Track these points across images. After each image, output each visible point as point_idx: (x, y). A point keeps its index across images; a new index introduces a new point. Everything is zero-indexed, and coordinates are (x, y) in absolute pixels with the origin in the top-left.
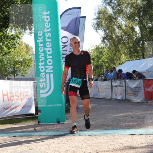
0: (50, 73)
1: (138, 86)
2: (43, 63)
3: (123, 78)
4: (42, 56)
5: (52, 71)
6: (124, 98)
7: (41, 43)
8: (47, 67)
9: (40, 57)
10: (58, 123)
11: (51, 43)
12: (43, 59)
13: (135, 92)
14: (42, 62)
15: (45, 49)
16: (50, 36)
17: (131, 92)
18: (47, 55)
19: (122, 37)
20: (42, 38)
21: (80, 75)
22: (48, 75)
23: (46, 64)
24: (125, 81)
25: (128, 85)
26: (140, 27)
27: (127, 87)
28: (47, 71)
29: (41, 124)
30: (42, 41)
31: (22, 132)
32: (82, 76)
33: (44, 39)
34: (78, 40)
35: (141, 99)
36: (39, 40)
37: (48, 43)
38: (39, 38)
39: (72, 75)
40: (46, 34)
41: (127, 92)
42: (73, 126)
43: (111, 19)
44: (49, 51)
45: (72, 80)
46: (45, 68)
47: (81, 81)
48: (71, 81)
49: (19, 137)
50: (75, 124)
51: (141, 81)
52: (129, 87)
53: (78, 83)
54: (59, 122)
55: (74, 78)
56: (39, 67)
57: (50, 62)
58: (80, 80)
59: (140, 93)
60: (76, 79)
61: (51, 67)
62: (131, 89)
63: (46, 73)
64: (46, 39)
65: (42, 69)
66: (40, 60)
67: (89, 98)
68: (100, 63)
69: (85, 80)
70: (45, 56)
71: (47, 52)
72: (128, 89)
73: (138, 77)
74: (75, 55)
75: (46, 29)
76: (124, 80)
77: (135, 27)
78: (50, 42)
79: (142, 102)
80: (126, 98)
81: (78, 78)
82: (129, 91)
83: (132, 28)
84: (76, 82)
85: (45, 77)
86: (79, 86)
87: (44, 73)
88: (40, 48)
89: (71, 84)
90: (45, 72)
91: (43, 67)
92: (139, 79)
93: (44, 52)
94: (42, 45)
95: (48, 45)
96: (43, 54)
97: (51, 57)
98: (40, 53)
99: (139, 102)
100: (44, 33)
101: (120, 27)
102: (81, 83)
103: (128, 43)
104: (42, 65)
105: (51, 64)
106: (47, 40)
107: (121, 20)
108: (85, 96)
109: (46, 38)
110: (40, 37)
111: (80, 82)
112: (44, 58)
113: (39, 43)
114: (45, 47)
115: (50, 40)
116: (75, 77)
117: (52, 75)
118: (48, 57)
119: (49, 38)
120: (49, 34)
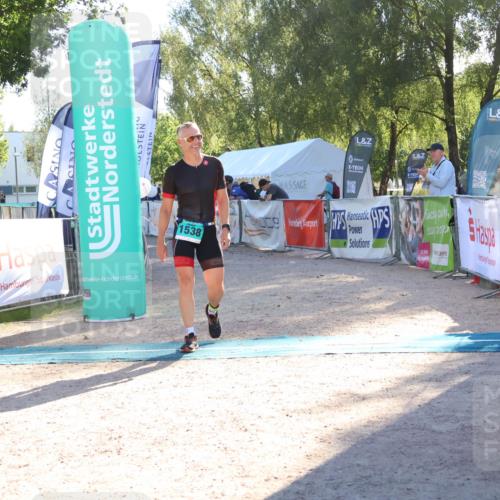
0: (111, 204)
1: (271, 216)
2: (96, 181)
3: (235, 196)
4: (95, 165)
5: (117, 199)
6: (237, 241)
7: (91, 133)
8: (105, 189)
9: (89, 165)
10: (130, 319)
11: (114, 134)
12: (96, 169)
13: (265, 227)
14: (93, 177)
15: (102, 148)
16: (113, 117)
17: (253, 227)
18: (106, 162)
19: (212, 95)
20: (93, 121)
21: (201, 215)
22: (107, 208)
23: (102, 183)
24: (239, 204)
25: (247, 211)
26: (252, 75)
27: (244, 215)
28: (106, 199)
29: (91, 320)
30: (93, 128)
31: (61, 349)
32: (204, 216)
33: (98, 123)
34: (196, 132)
35: (278, 244)
36: (86, 125)
37: (108, 133)
38: (86, 121)
39: (181, 216)
40: (103, 112)
41: (244, 227)
42: (187, 334)
43: (189, 55)
44: (110, 152)
45: (182, 227)
46: (100, 191)
47: (202, 228)
48: (179, 229)
49: (62, 363)
50: (191, 330)
51: (278, 204)
52: (250, 216)
53: (196, 233)
54: (133, 316)
55: (185, 223)
56: (87, 190)
57: (112, 178)
58: (199, 226)
59: (275, 231)
60: (191, 223)
61: (115, 190)
62: (255, 221)
63: (103, 204)
64: (102, 125)
65: (94, 194)
66: (90, 173)
67: (222, 266)
68: (159, 152)
69: (210, 224)
70: (100, 165)
71: (106, 155)
72: (246, 221)
73: (270, 196)
74: (188, 166)
75: (102, 100)
76: (236, 201)
77: (240, 73)
78: (112, 130)
79: (280, 250)
80: (243, 240)
81: (194, 221)
82: (248, 225)
83: (235, 76)
84: (191, 231)
85: (102, 214)
86: (197, 240)
87: (98, 205)
88: (90, 144)
89: (179, 237)
90: (100, 200)
91: (97, 190)
92: (273, 198)
93: (99, 155)
94: (94, 138)
95: (107, 137)
96: (95, 160)
97: (115, 166)
98: (89, 157)
99: (274, 251)
100: (98, 110)
101: (207, 74)
102: (202, 233)
103: (226, 110)
104: (93, 186)
105: (115, 181)
106: (106, 126)
107: (210, 58)
108: (212, 261)
109: (104, 122)
110: (89, 119)
111: (199, 230)
112: (99, 169)
113: (87, 133)
114: (100, 142)
115: (113, 127)
116: (189, 218)
117: (117, 208)
118: (108, 166)
119: (109, 122)
120: (110, 111)
